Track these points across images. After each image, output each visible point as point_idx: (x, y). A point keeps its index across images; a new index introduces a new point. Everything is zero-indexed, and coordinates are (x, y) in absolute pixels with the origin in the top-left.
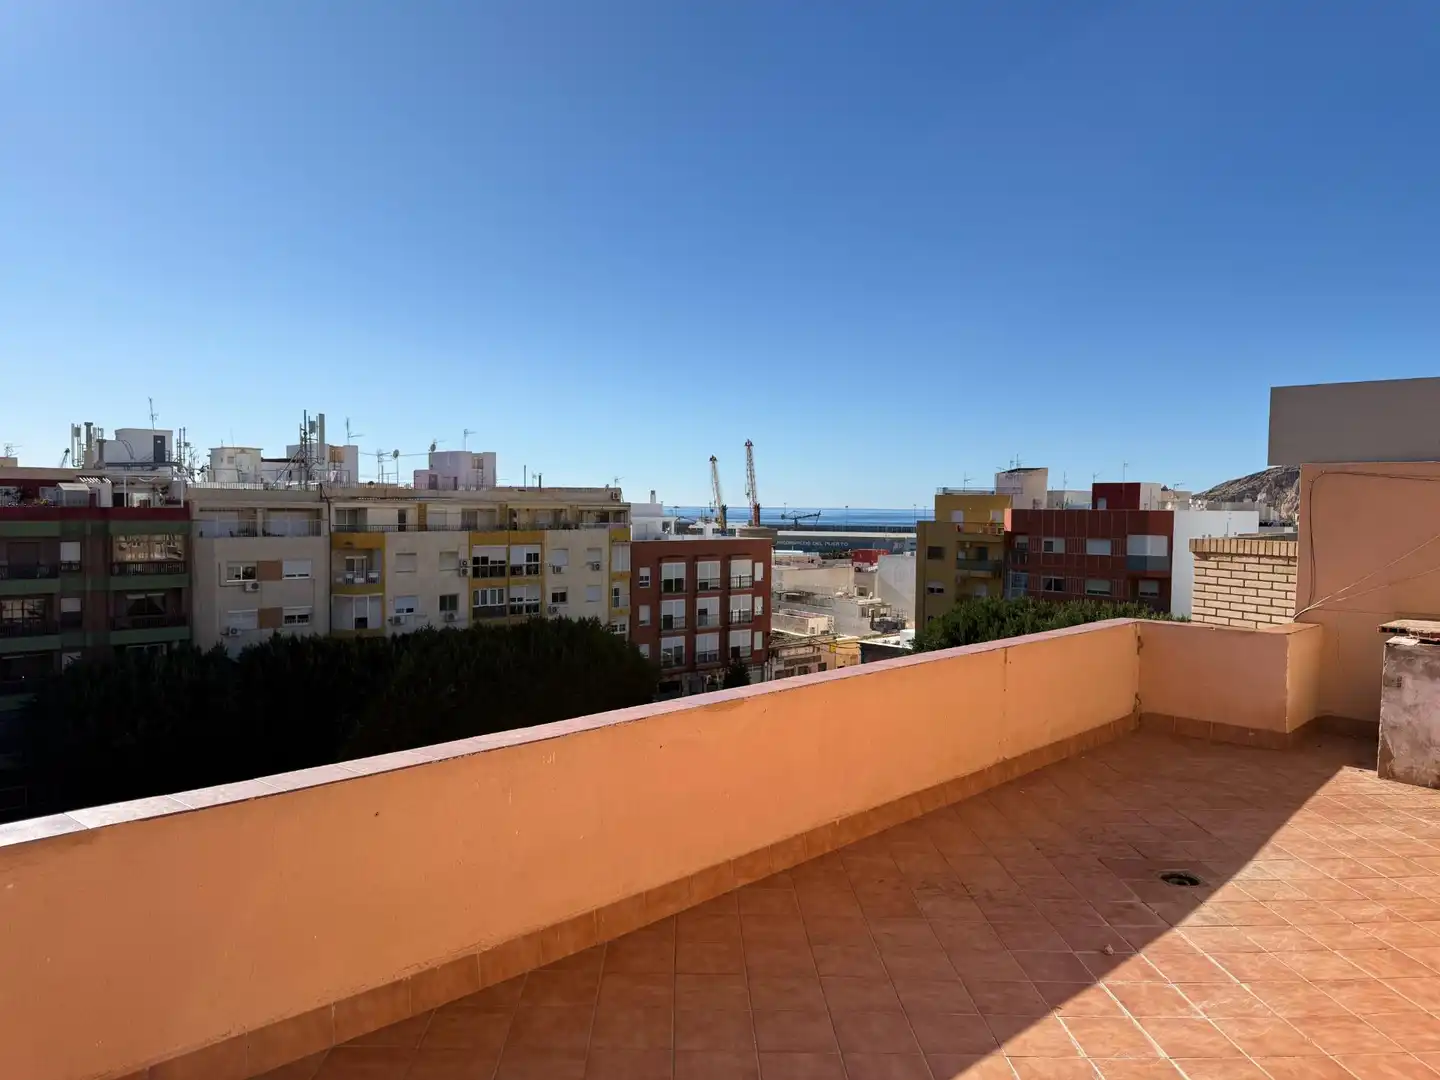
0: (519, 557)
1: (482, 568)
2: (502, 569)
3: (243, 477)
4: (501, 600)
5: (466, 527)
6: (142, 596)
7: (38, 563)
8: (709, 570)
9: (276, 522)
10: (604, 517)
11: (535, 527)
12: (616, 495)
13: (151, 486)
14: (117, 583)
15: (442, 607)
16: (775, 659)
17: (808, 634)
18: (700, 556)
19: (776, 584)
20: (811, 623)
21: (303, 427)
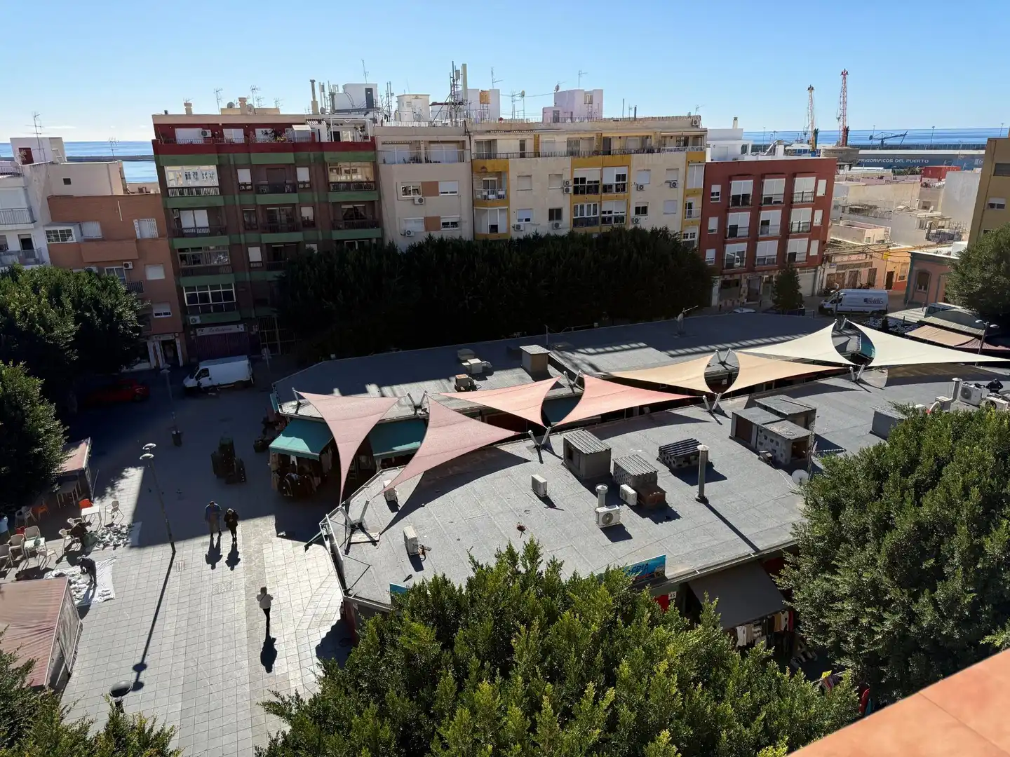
0: (610, 178)
1: (581, 187)
2: (597, 187)
3: (419, 118)
4: (595, 212)
5: (571, 153)
6: (351, 206)
7: (286, 182)
8: (774, 187)
9: (435, 151)
10: (685, 141)
11: (626, 152)
12: (696, 122)
13: (353, 126)
14: (335, 197)
15: (551, 218)
16: (828, 263)
17: (864, 243)
18: (767, 174)
19: (837, 198)
20: (868, 233)
21: (452, 76)
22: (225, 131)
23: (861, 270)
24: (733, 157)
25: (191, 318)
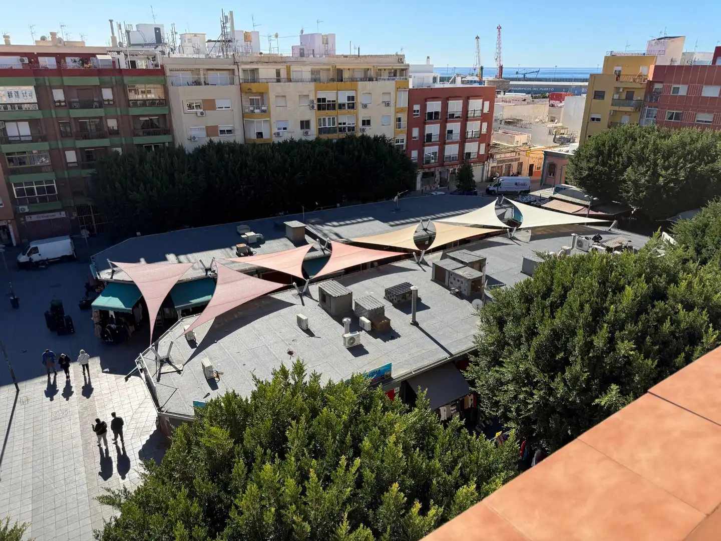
0: (343, 99)
1: (322, 105)
2: (334, 105)
3: (198, 51)
4: (334, 124)
5: (314, 80)
6: (147, 119)
7: (93, 100)
8: (455, 106)
9: (211, 77)
10: (394, 73)
11: (353, 80)
12: (401, 59)
13: (146, 57)
14: (134, 111)
15: (302, 127)
16: (491, 159)
17: (515, 145)
18: (450, 97)
19: (497, 114)
20: (517, 138)
21: (222, 20)
22: (40, 59)
23: (513, 163)
24: (428, 85)
25: (20, 207)
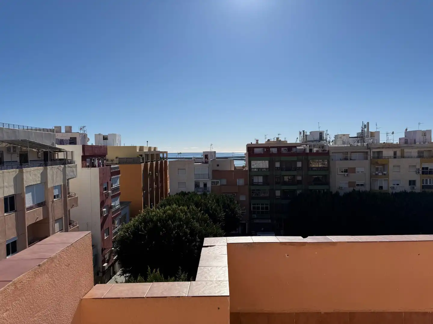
1: (426, 171)
5: (419, 157)
6: (317, 177)
7: (292, 167)
9: (354, 156)
13: (319, 147)
14: (311, 173)
15: (410, 184)
21: (362, 127)
22: (271, 149)
25: (253, 215)
